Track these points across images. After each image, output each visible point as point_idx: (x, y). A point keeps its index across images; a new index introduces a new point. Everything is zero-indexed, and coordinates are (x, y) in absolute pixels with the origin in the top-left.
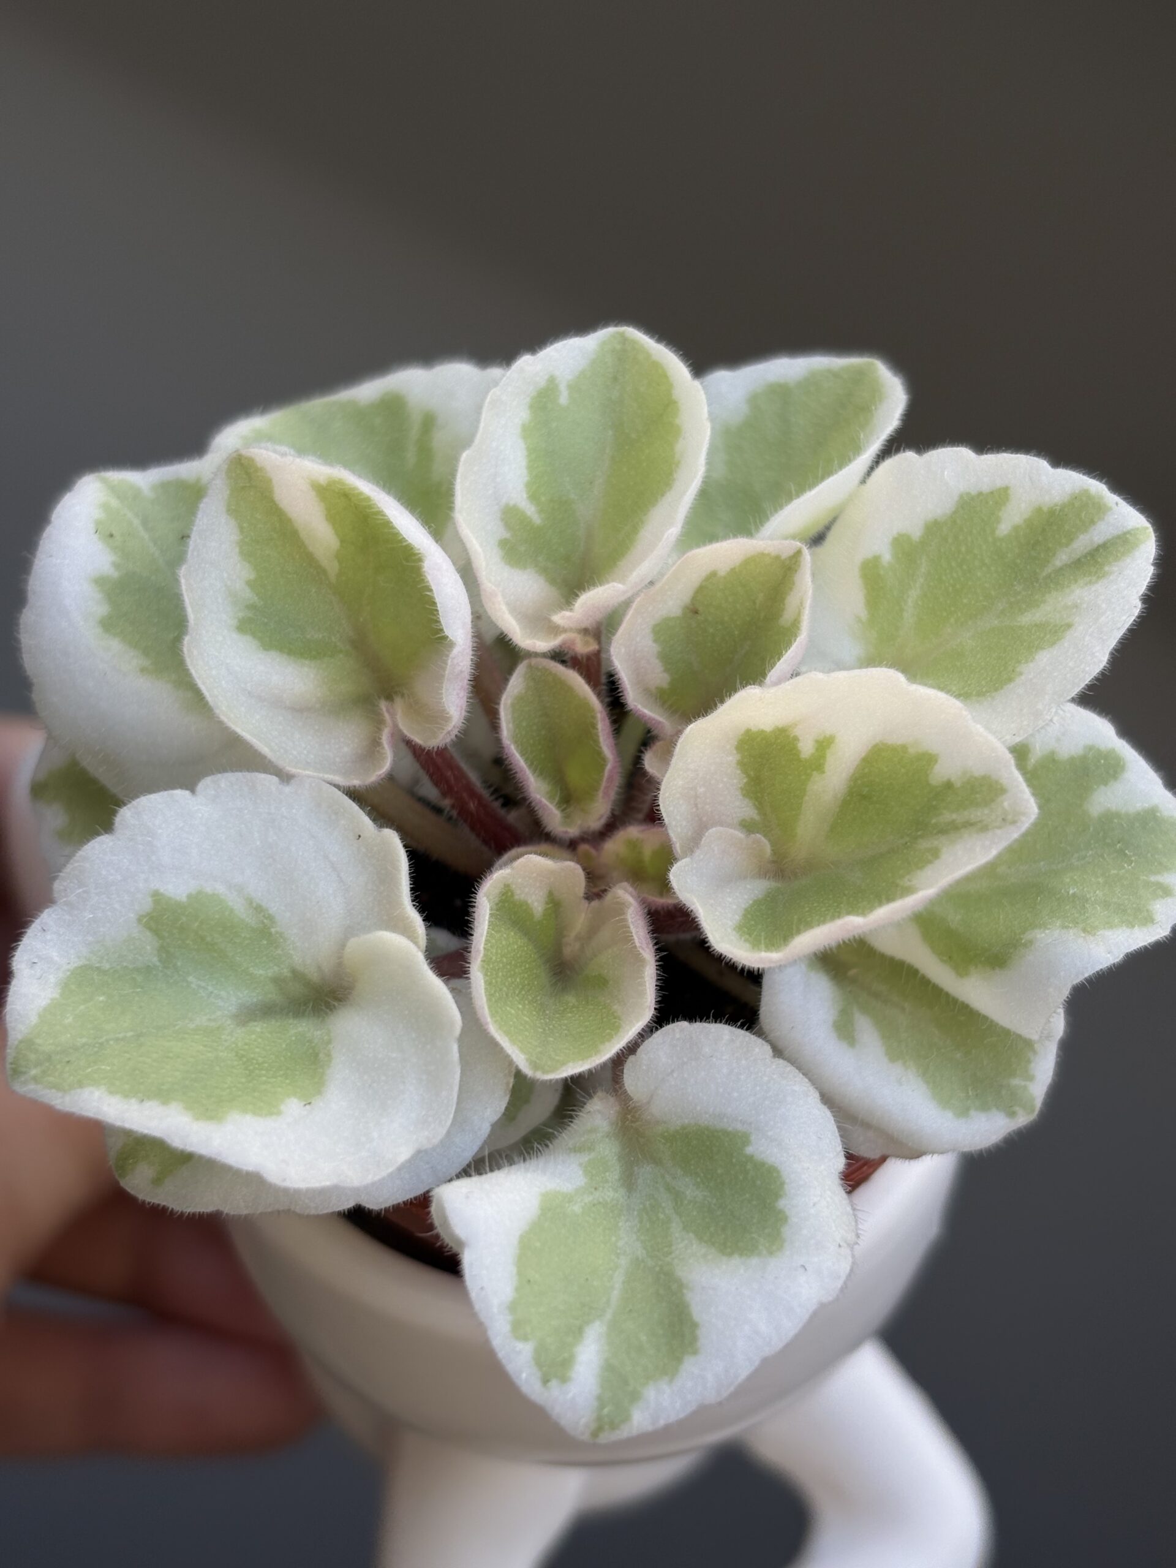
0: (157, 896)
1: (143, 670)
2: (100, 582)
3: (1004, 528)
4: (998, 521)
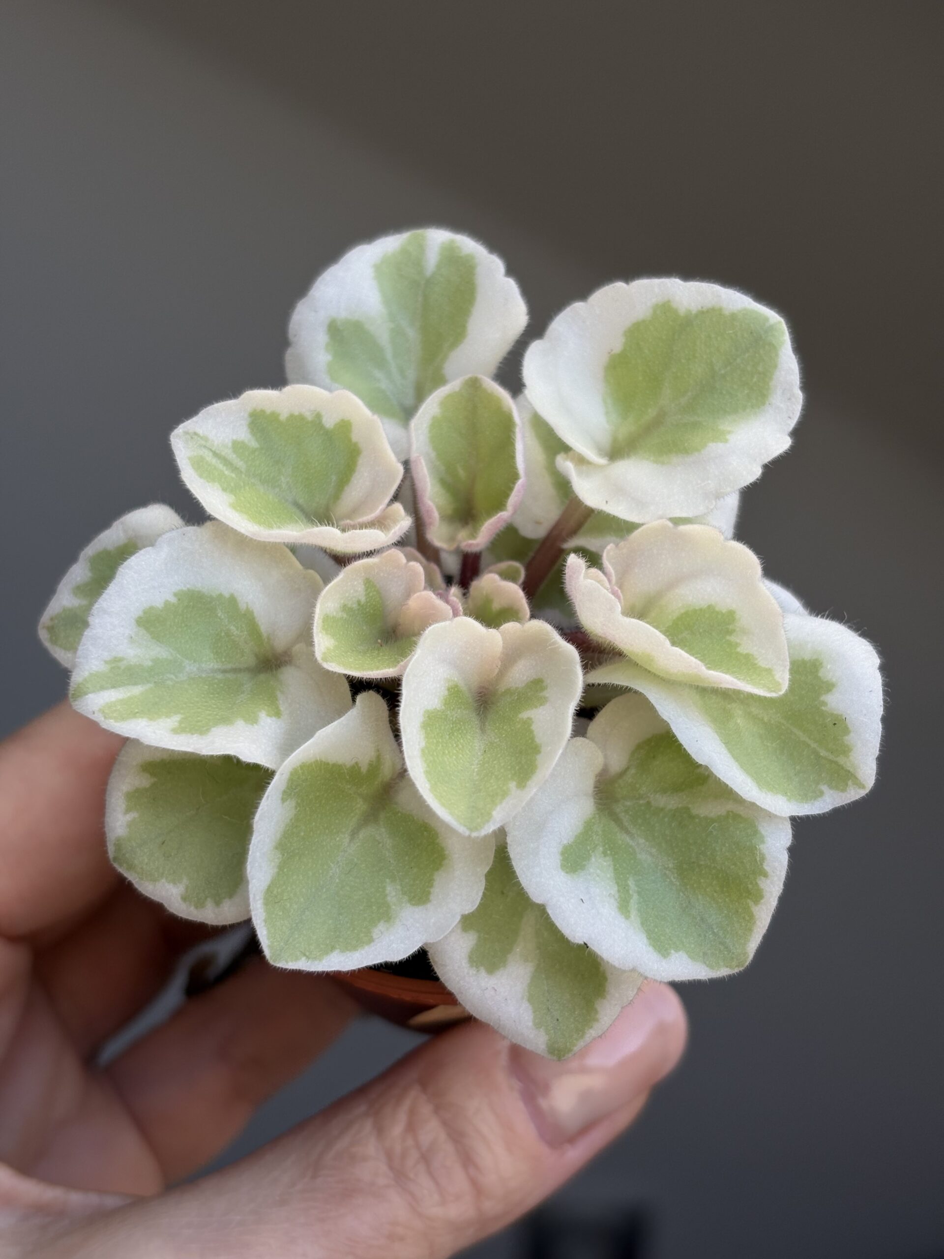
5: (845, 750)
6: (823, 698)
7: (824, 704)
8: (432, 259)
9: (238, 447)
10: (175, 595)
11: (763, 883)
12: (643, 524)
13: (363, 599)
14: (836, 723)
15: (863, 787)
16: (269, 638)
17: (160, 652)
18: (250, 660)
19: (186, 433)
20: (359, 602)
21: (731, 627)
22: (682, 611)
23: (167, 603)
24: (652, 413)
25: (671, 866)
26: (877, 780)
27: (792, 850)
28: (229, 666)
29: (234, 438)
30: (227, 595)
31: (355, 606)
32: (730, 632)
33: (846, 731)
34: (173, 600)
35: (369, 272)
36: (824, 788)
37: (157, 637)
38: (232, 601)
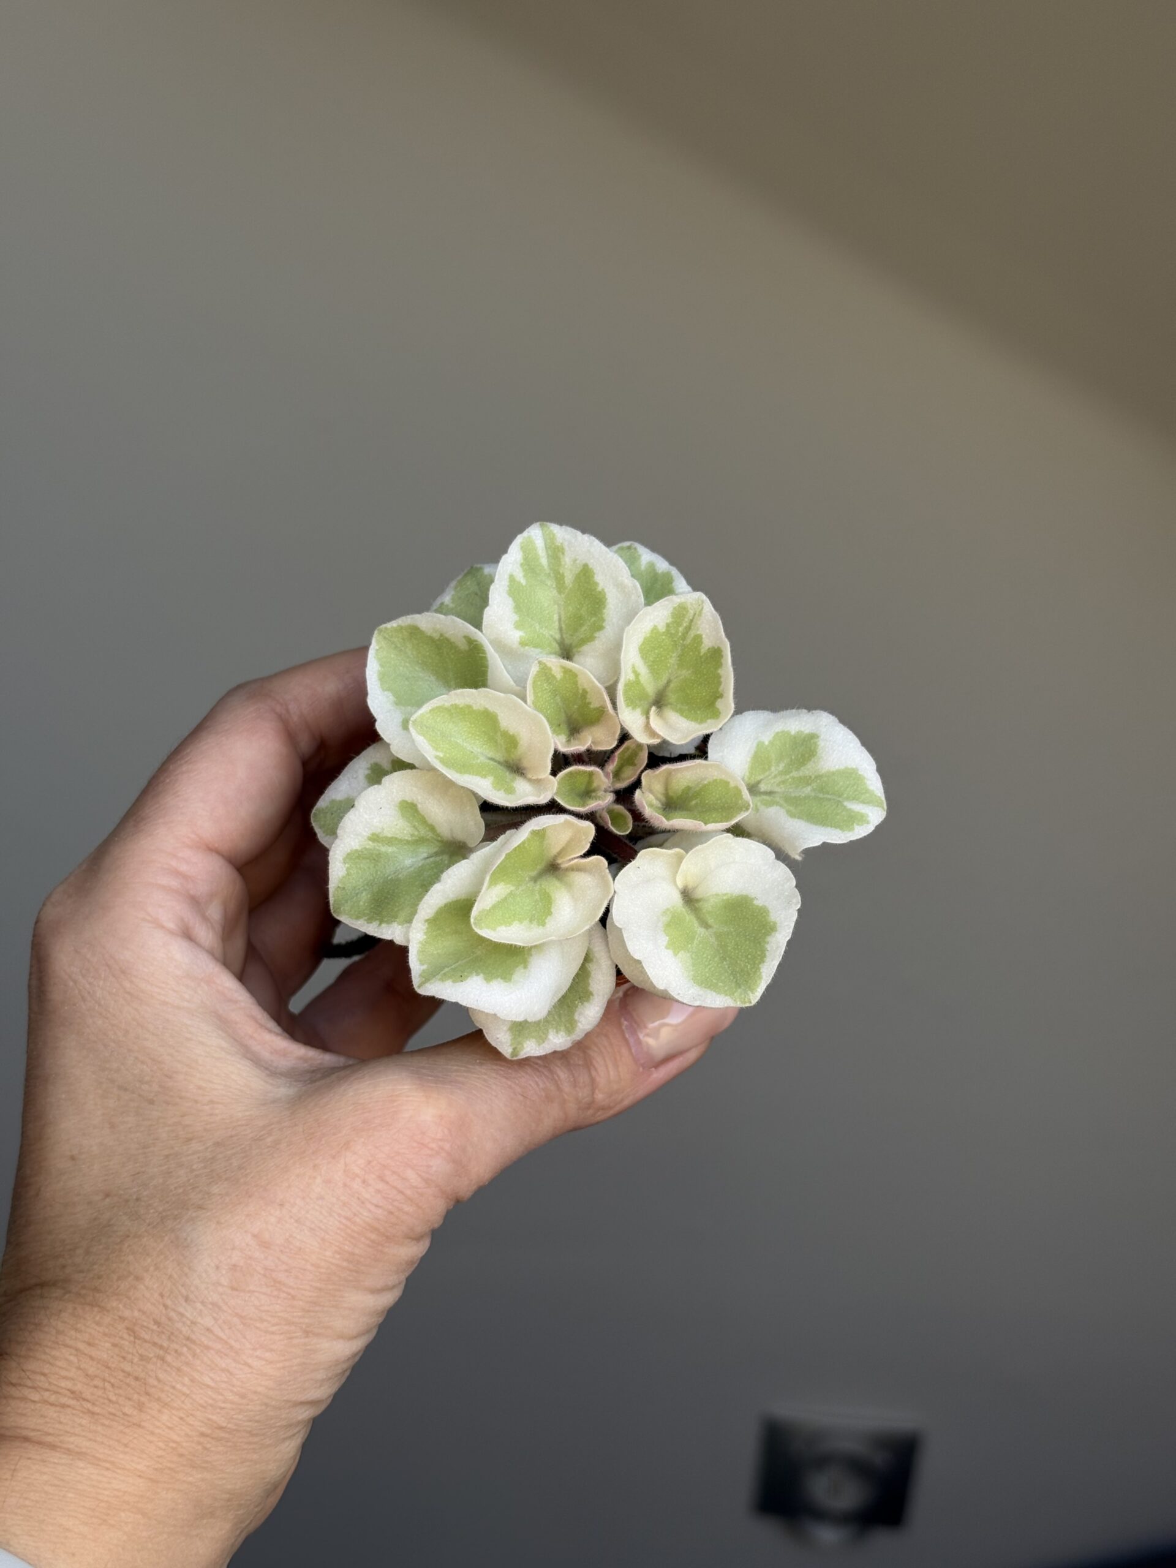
1: (525, 967)
4: (520, 582)
5: (442, 980)
6: (482, 975)
8: (856, 807)
9: (698, 639)
10: (603, 590)
11: (375, 924)
12: (614, 883)
13: (592, 706)
14: (462, 977)
15: (419, 987)
16: (579, 652)
17: (569, 579)
18: (567, 642)
19: (703, 602)
20: (590, 703)
21: (535, 923)
22: (553, 898)
23: (597, 584)
24: (711, 921)
25: (400, 876)
26: (420, 995)
27: (391, 942)
28: (563, 626)
29: (704, 636)
30: (604, 624)
31: (587, 701)
32: (531, 921)
33: (454, 982)
34: (599, 589)
35: (851, 764)
36: (425, 967)
37: (578, 578)
38: (600, 628)
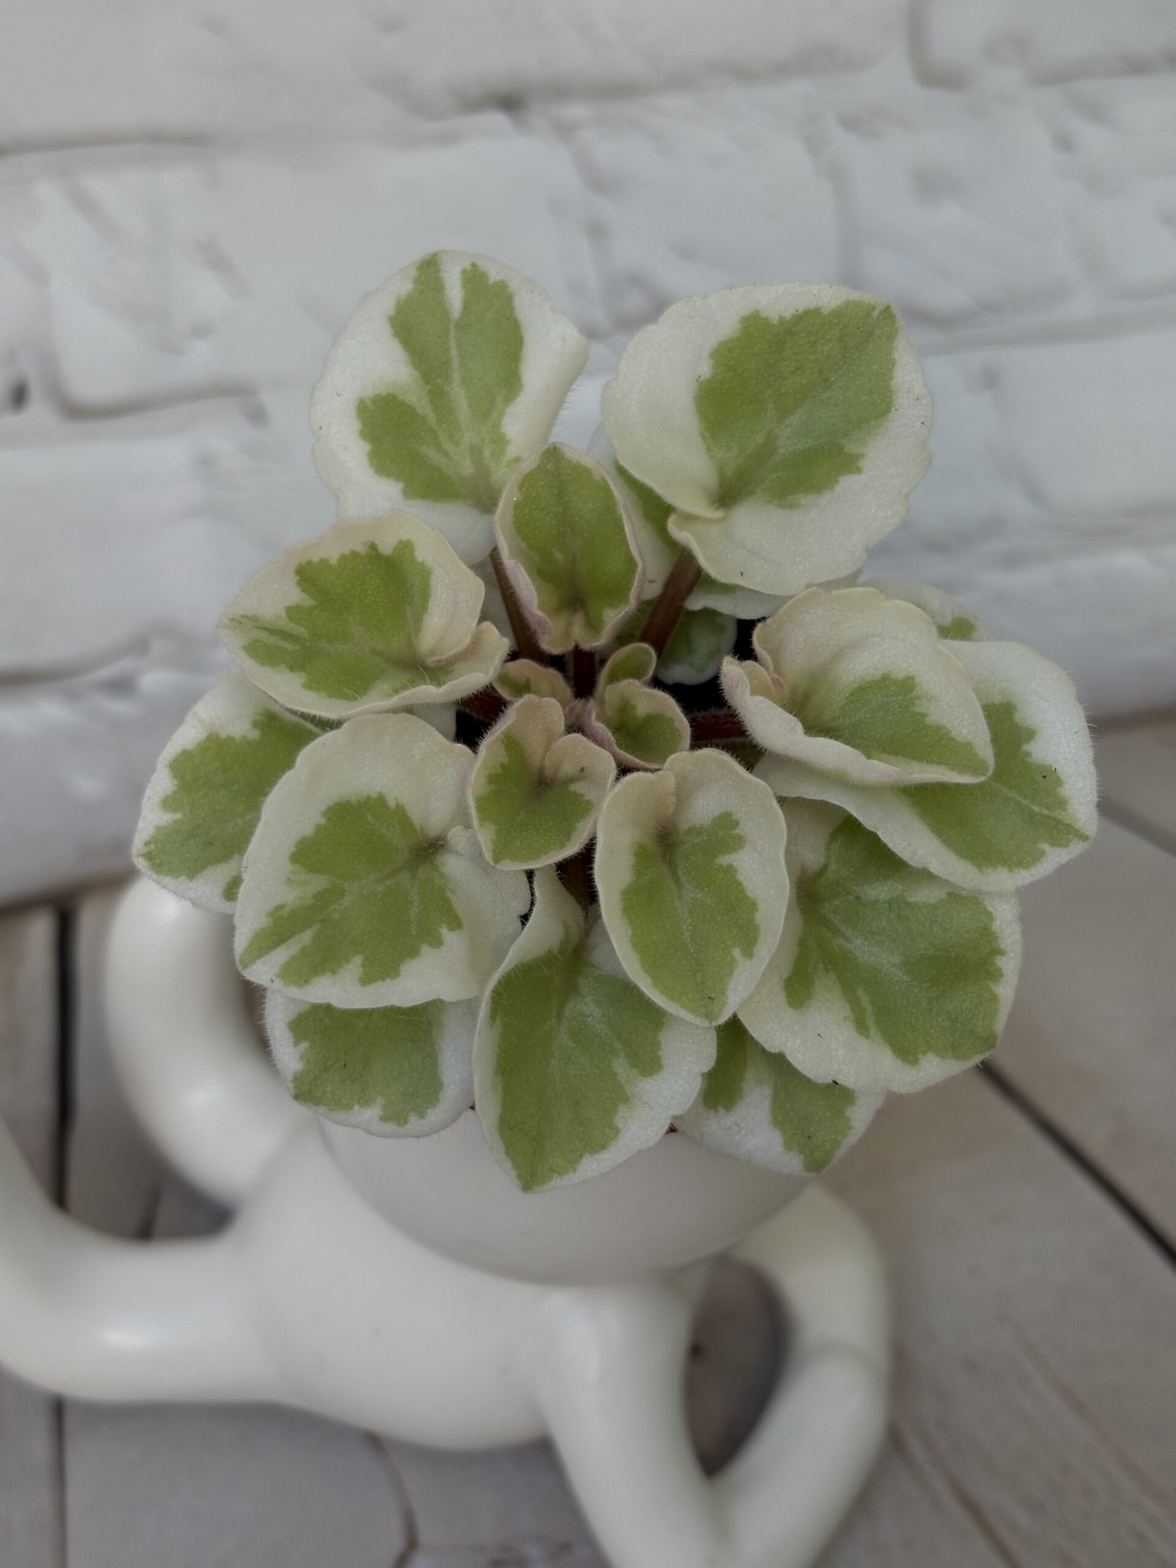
0: (859, 471)
2: (1030, 734)
3: (358, 960)
4: (364, 965)
5: (1062, 803)
6: (1026, 747)
7: (1028, 754)
8: (455, 295)
9: (295, 613)
10: (323, 812)
11: (1000, 962)
13: (506, 760)
14: (1045, 774)
15: (1086, 838)
16: (421, 828)
17: (320, 883)
20: (503, 766)
21: (913, 695)
22: (855, 685)
24: (760, 439)
29: (288, 604)
31: (500, 771)
32: (913, 702)
33: (1058, 782)
34: (322, 820)
37: (313, 868)
38: (380, 800)
